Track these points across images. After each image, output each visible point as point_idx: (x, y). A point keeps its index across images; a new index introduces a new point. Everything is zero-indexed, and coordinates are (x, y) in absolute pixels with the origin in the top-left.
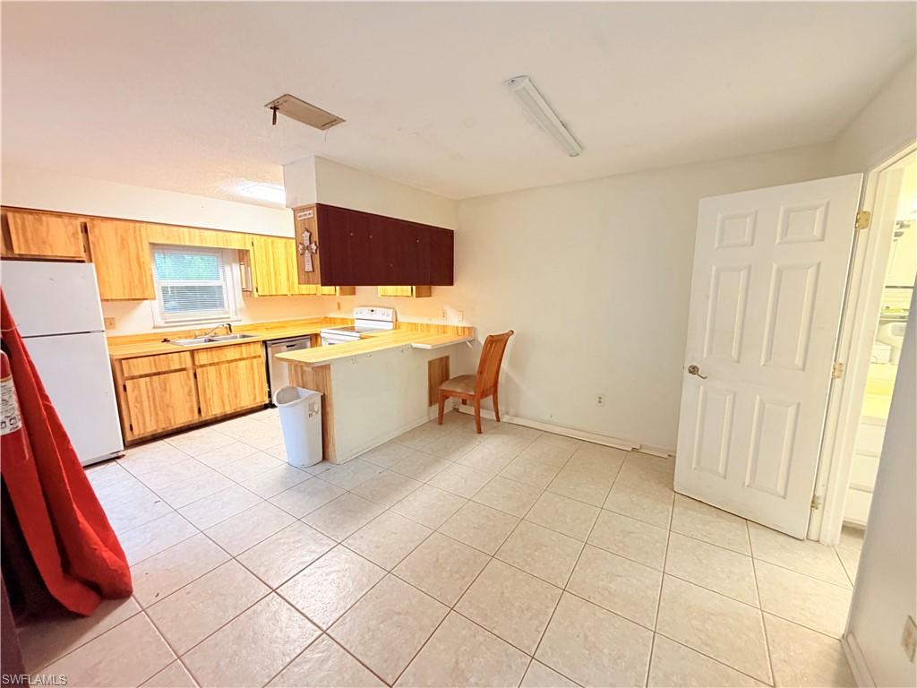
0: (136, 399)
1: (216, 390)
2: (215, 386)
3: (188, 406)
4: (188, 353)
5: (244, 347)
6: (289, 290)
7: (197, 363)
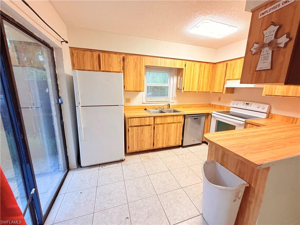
0: (132, 136)
1: (161, 136)
2: (161, 134)
3: (149, 142)
4: (153, 117)
5: (175, 118)
6: (198, 90)
7: (155, 123)
